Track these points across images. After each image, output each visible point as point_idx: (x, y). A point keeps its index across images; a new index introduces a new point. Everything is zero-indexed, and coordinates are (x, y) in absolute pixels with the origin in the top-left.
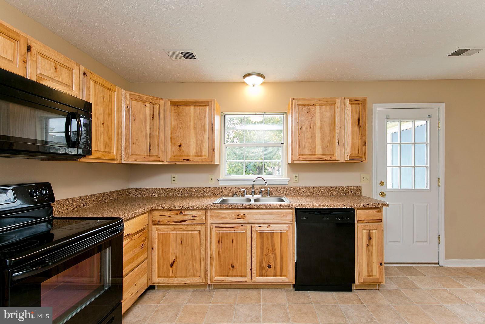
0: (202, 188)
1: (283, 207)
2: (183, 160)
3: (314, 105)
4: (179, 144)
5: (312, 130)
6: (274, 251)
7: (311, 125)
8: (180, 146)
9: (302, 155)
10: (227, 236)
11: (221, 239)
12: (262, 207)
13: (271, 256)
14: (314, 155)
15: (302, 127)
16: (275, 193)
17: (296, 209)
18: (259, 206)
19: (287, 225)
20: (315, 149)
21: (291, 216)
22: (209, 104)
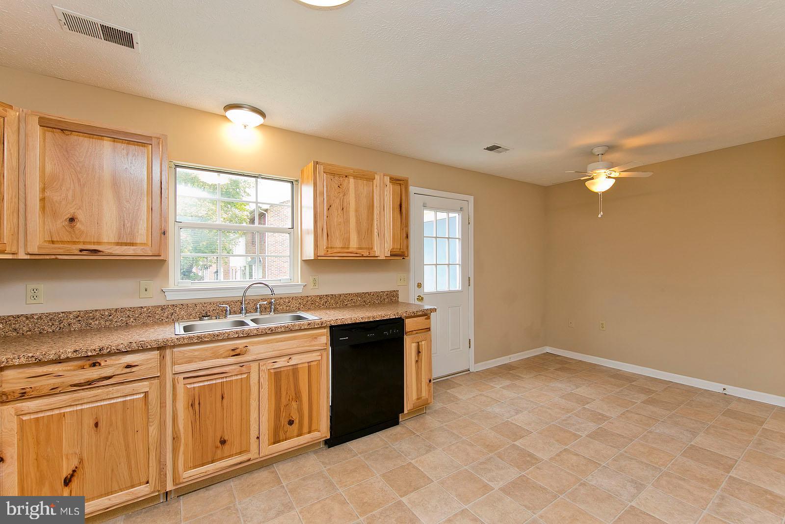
0: (123, 310)
1: (313, 327)
2: (81, 250)
3: (346, 176)
4: (69, 216)
5: (344, 213)
6: (298, 397)
7: (343, 205)
8: (72, 220)
9: (331, 248)
10: (211, 390)
11: (197, 398)
12: (280, 330)
13: (294, 405)
14: (348, 248)
15: (330, 206)
16: (281, 307)
17: (331, 327)
18: (274, 329)
19: (318, 353)
20: (348, 240)
21: (324, 338)
22: (154, 142)
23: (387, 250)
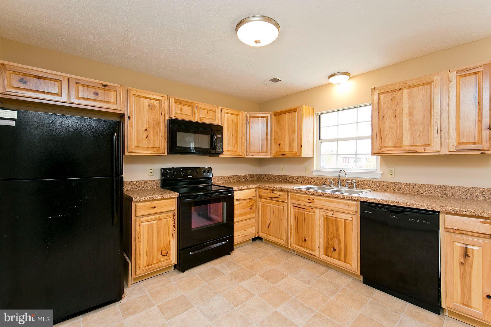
0: (300, 177)
1: (346, 198)
2: (281, 154)
3: (400, 89)
4: (279, 143)
5: (397, 119)
6: (338, 237)
7: (395, 113)
8: (279, 144)
9: (385, 147)
10: (301, 214)
11: (297, 216)
12: (327, 195)
13: (336, 241)
14: (401, 146)
15: (384, 117)
16: (365, 187)
17: (361, 202)
18: (324, 194)
19: (351, 216)
20: (401, 140)
21: (355, 207)
22: (298, 110)
23: (451, 145)
